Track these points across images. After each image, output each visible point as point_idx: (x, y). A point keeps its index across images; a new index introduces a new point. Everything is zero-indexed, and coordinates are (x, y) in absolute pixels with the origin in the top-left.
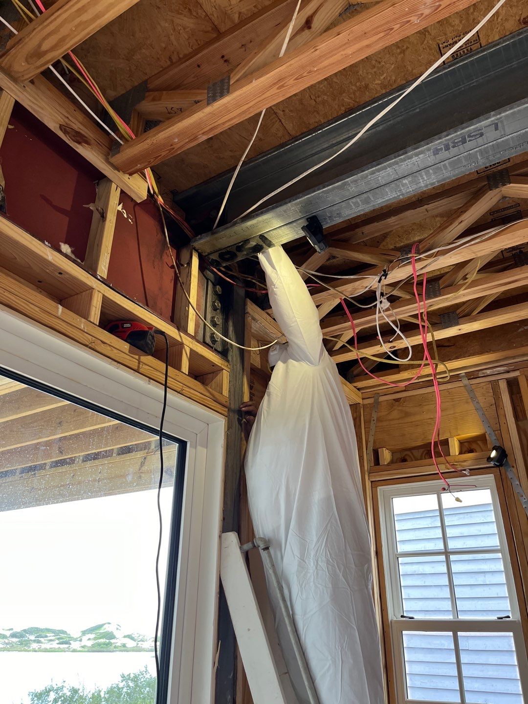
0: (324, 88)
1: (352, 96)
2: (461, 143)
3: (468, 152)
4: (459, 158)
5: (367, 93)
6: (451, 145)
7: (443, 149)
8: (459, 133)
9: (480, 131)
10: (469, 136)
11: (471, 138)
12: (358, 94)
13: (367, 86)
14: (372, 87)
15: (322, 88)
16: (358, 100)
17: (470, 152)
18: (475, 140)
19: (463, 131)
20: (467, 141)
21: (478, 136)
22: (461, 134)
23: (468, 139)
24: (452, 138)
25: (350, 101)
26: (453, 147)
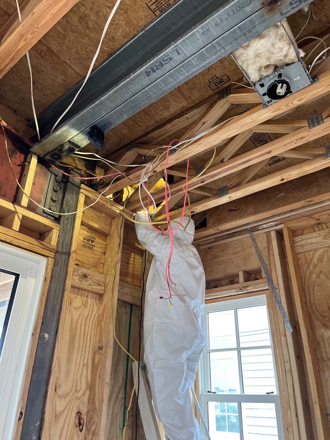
0: (87, 42)
1: (107, 45)
2: (160, 67)
3: (169, 72)
4: (165, 77)
5: (116, 42)
6: (155, 68)
7: (151, 71)
8: (155, 59)
9: (169, 57)
10: (164, 61)
11: (165, 62)
12: (110, 43)
13: (114, 38)
14: (117, 38)
15: (86, 42)
16: (112, 48)
17: (170, 72)
18: (169, 63)
19: (157, 58)
20: (164, 65)
21: (169, 60)
22: (157, 60)
23: (164, 63)
24: (153, 63)
25: (108, 49)
26: (157, 69)
